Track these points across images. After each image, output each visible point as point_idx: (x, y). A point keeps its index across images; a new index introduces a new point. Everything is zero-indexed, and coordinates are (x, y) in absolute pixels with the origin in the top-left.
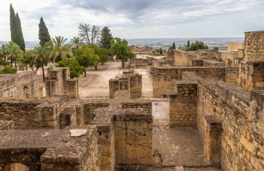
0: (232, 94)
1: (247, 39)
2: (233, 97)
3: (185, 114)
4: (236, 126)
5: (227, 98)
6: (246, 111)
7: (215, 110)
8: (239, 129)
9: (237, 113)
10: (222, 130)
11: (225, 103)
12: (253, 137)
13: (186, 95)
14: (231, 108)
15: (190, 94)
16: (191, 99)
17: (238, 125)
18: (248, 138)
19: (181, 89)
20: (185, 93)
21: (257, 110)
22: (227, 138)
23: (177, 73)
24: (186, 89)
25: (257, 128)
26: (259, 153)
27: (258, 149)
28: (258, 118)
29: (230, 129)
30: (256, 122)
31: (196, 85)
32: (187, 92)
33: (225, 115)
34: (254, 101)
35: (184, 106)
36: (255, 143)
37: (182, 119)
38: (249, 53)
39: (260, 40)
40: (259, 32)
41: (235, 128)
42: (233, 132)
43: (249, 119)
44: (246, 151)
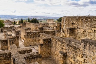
0: (72, 41)
1: (65, 19)
2: (73, 43)
3: (46, 52)
4: (75, 53)
5: (69, 43)
6: (79, 47)
7: (62, 48)
8: (76, 54)
9: (75, 48)
10: (67, 56)
11: (69, 45)
12: (83, 56)
13: (47, 44)
14: (72, 46)
15: (48, 43)
16: (49, 45)
17: (76, 53)
18: (81, 56)
19: (45, 41)
20: (46, 43)
21: (85, 46)
22: (69, 58)
23: (36, 34)
24: (47, 41)
25: (85, 52)
26: (85, 61)
27: (85, 60)
28: (85, 49)
29: (71, 55)
30: (84, 50)
31: (51, 39)
32: (47, 42)
33: (69, 50)
34: (83, 43)
35: (46, 49)
36: (84, 58)
37: (45, 55)
38: (66, 25)
39: (70, 20)
40: (70, 17)
41: (74, 54)
42: (73, 56)
43: (81, 49)
44: (80, 61)
